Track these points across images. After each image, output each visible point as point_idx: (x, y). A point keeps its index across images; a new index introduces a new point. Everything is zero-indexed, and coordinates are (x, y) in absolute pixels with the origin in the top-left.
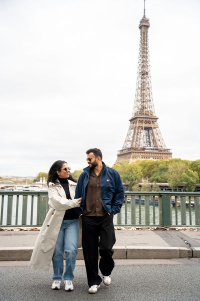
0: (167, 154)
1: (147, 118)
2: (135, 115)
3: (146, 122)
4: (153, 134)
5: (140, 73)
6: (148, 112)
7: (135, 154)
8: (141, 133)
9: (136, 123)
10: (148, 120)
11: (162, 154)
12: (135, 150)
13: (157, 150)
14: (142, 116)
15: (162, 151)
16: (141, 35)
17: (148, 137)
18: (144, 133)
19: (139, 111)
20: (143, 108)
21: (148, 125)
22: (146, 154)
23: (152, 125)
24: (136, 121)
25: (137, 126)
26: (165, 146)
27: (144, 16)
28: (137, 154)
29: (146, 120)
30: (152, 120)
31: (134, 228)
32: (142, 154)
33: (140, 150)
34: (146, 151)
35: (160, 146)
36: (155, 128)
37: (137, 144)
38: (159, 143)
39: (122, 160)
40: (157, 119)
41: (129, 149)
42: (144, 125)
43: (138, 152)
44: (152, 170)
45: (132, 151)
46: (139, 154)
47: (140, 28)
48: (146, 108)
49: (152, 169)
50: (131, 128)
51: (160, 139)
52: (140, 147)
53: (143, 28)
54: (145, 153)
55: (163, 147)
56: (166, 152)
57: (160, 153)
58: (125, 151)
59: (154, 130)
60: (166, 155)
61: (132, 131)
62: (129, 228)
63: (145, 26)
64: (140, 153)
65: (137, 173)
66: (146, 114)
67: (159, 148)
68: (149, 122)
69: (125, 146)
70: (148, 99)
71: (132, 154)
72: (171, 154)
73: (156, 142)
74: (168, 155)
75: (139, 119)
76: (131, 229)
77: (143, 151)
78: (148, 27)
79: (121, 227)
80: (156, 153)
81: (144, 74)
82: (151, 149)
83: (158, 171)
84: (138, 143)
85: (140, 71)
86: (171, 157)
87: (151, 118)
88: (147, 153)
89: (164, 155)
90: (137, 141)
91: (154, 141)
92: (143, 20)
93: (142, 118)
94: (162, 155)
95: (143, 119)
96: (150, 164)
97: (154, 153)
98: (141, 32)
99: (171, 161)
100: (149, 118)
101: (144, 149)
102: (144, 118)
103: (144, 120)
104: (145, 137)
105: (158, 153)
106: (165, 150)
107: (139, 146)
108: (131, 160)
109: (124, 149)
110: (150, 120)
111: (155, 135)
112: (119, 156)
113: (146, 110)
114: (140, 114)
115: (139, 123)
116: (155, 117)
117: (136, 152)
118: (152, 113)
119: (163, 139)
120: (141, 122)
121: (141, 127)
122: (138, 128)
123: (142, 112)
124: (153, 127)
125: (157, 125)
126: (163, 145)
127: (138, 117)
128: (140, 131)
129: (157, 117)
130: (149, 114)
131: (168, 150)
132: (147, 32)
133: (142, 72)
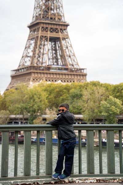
0: (80, 75)
1: (54, 24)
2: (37, 19)
3: (52, 30)
4: (61, 48)
6: (54, 15)
7: (36, 75)
8: (44, 45)
9: (38, 31)
10: (55, 27)
11: (74, 75)
12: (36, 69)
13: (67, 69)
14: (47, 22)
15: (73, 71)
17: (54, 52)
18: (48, 45)
19: (42, 13)
20: (48, 9)
21: (54, 35)
22: (52, 76)
23: (60, 35)
24: (38, 29)
25: (39, 35)
26: (77, 64)
28: (39, 75)
29: (53, 26)
30: (60, 27)
31: (92, 180)
32: (46, 76)
33: (43, 70)
34: (52, 71)
35: (70, 65)
36: (64, 39)
37: (39, 61)
38: (69, 61)
39: (19, 84)
40: (67, 25)
41: (28, 68)
42: (49, 34)
43: (40, 73)
44: (61, 97)
45: (32, 71)
46: (42, 75)
48: (51, 9)
49: (61, 95)
50: (30, 38)
51: (71, 54)
52: (44, 65)
54: (50, 74)
55: (75, 66)
56: (79, 73)
57: (71, 75)
58: (22, 72)
59: (63, 42)
60: (79, 77)
61: (33, 42)
62: (85, 180)
64: (44, 73)
65: (41, 101)
66: (51, 18)
67: (70, 67)
68: (56, 30)
69: (22, 64)
71: (33, 75)
72: (85, 75)
74: (82, 78)
75: (42, 25)
76: (89, 181)
77: (48, 72)
79: (74, 179)
80: (65, 74)
82: (59, 69)
83: (69, 98)
84: (41, 60)
86: (85, 79)
87: (59, 25)
88: (53, 74)
89: (76, 77)
90: (39, 57)
91: (63, 56)
93: (46, 23)
94: (73, 77)
95: (47, 26)
96: (58, 90)
97: (62, 74)
99: (87, 85)
100: (56, 25)
101: (49, 68)
102: (48, 24)
103: (49, 27)
104: (50, 51)
105: (68, 74)
106: (77, 70)
107: (42, 63)
108: (31, 83)
109: (21, 67)
110: (58, 27)
111: (64, 48)
112: (13, 77)
113: (52, 12)
114: (43, 17)
115: (42, 31)
116: (65, 22)
117: (37, 73)
118: (60, 16)
119: (74, 55)
120: (45, 29)
121: (45, 37)
122: (40, 38)
123: (47, 15)
124: (61, 37)
125: (67, 35)
126: (74, 63)
127: (41, 23)
128: (43, 42)
129: (67, 23)
130: (57, 19)
131: (81, 69)
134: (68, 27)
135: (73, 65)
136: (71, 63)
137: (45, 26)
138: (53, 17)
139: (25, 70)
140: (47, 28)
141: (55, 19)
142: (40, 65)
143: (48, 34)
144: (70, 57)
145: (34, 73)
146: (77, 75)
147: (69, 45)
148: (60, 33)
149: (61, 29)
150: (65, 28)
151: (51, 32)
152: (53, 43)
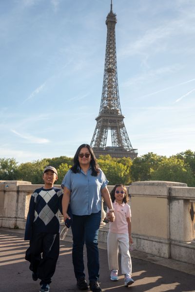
1: (113, 117)
2: (100, 114)
3: (111, 121)
5: (105, 70)
6: (114, 110)
8: (105, 132)
11: (127, 154)
12: (97, 150)
13: (121, 150)
15: (127, 151)
16: (108, 30)
21: (113, 125)
25: (101, 125)
26: (131, 146)
27: (111, 11)
30: (118, 119)
33: (102, 150)
34: (110, 151)
47: (107, 24)
48: (112, 106)
52: (104, 147)
53: (109, 25)
54: (108, 153)
55: (131, 148)
57: (125, 154)
59: (121, 130)
63: (111, 22)
66: (111, 113)
67: (125, 148)
68: (114, 121)
70: (116, 96)
74: (134, 156)
77: (106, 152)
78: (115, 23)
80: (120, 154)
81: (110, 71)
84: (103, 143)
87: (117, 117)
91: (120, 141)
92: (109, 15)
93: (106, 116)
97: (117, 154)
98: (108, 28)
100: (115, 117)
101: (107, 149)
103: (109, 118)
107: (103, 146)
110: (116, 119)
111: (122, 135)
113: (113, 108)
114: (104, 112)
115: (103, 122)
116: (122, 115)
118: (117, 111)
119: (128, 139)
120: (106, 121)
121: (106, 126)
122: (102, 127)
123: (108, 110)
124: (118, 126)
125: (123, 124)
126: (129, 146)
127: (103, 116)
128: (104, 130)
130: (115, 113)
131: (134, 150)
132: (114, 28)
133: (108, 69)
134: (124, 119)
136: (126, 144)
137: (105, 118)
140: (107, 120)
141: (114, 113)
143: (108, 124)
144: (126, 140)
146: (129, 154)
147: (125, 132)
148: (117, 123)
152: (114, 131)
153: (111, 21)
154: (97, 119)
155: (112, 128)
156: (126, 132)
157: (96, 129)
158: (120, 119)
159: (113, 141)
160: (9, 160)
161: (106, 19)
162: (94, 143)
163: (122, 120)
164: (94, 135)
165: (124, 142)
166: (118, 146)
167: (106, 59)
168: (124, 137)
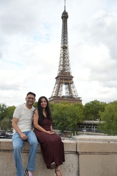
0: (79, 101)
1: (66, 77)
2: (58, 75)
3: (65, 79)
5: (62, 47)
6: (67, 72)
8: (61, 87)
10: (67, 78)
13: (72, 98)
15: (75, 99)
16: (63, 22)
19: (61, 72)
21: (66, 81)
23: (69, 82)
25: (59, 82)
26: (78, 95)
27: (65, 10)
29: (65, 78)
30: (69, 78)
36: (71, 83)
37: (58, 94)
41: (54, 96)
46: (59, 101)
47: (62, 18)
48: (65, 70)
53: (63, 18)
54: (63, 100)
59: (71, 85)
67: (74, 97)
68: (67, 80)
69: (52, 95)
70: (68, 64)
72: (81, 101)
73: (71, 93)
74: (79, 102)
75: (60, 77)
78: (67, 17)
81: (65, 48)
85: (62, 46)
86: (81, 103)
87: (69, 77)
88: (65, 100)
92: (63, 13)
93: (62, 76)
95: (63, 77)
98: (63, 21)
100: (67, 77)
101: (63, 97)
105: (72, 100)
106: (78, 98)
107: (60, 95)
110: (68, 78)
113: (66, 71)
114: (61, 74)
115: (60, 80)
117: (57, 99)
118: (69, 73)
119: (76, 91)
120: (62, 79)
121: (62, 82)
122: (59, 83)
123: (63, 72)
124: (69, 83)
125: (73, 82)
127: (60, 76)
128: (61, 85)
129: (73, 76)
130: (67, 74)
131: (80, 98)
132: (67, 21)
133: (63, 47)
135: (76, 96)
136: (75, 94)
137: (61, 77)
138: (66, 73)
139: (52, 98)
142: (59, 96)
143: (63, 81)
145: (55, 99)
146: (77, 100)
148: (69, 81)
149: (70, 79)
150: (72, 78)
151: (65, 80)
152: (67, 86)
153: (65, 16)
154: (56, 78)
155: (66, 84)
156: (75, 87)
157: (56, 84)
158: (71, 78)
159: (66, 92)
160: (2, 104)
161: (62, 15)
162: (54, 93)
163: (72, 79)
164: (54, 88)
165: (73, 93)
166: (69, 95)
167: (61, 40)
168: (73, 90)
